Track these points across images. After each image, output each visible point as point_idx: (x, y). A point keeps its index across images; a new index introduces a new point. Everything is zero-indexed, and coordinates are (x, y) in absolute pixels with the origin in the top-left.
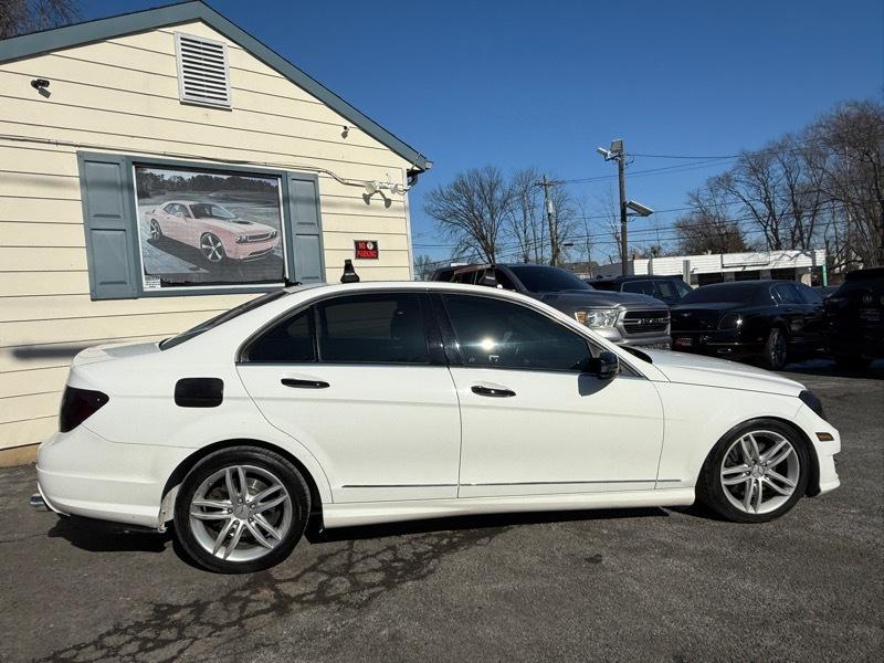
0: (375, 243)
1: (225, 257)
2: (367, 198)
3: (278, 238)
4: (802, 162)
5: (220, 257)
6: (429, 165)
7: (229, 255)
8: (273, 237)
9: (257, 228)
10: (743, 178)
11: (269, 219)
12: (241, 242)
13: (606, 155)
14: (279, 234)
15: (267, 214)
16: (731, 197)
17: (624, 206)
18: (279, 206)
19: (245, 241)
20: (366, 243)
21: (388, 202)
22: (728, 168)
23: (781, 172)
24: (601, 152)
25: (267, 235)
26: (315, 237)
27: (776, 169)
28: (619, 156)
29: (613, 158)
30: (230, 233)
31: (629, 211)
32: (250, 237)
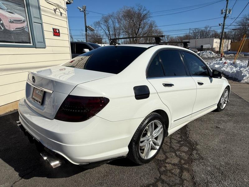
0: (59, 30)
1: (5, 29)
2: (55, 10)
3: (26, 23)
4: (116, 21)
5: (3, 28)
6: (72, 2)
7: (7, 28)
8: (24, 22)
9: (17, 16)
10: (103, 23)
11: (21, 13)
12: (11, 22)
13: (80, 10)
14: (26, 21)
15: (20, 10)
16: (100, 28)
17: (86, 27)
18: (25, 7)
19: (13, 22)
20: (56, 29)
21: (61, 13)
22: (99, 20)
23: (111, 23)
24: (79, 9)
25: (21, 20)
26: (40, 24)
27: (110, 21)
28: (84, 11)
29: (83, 11)
30: (6, 17)
31: (88, 29)
32: (15, 21)
